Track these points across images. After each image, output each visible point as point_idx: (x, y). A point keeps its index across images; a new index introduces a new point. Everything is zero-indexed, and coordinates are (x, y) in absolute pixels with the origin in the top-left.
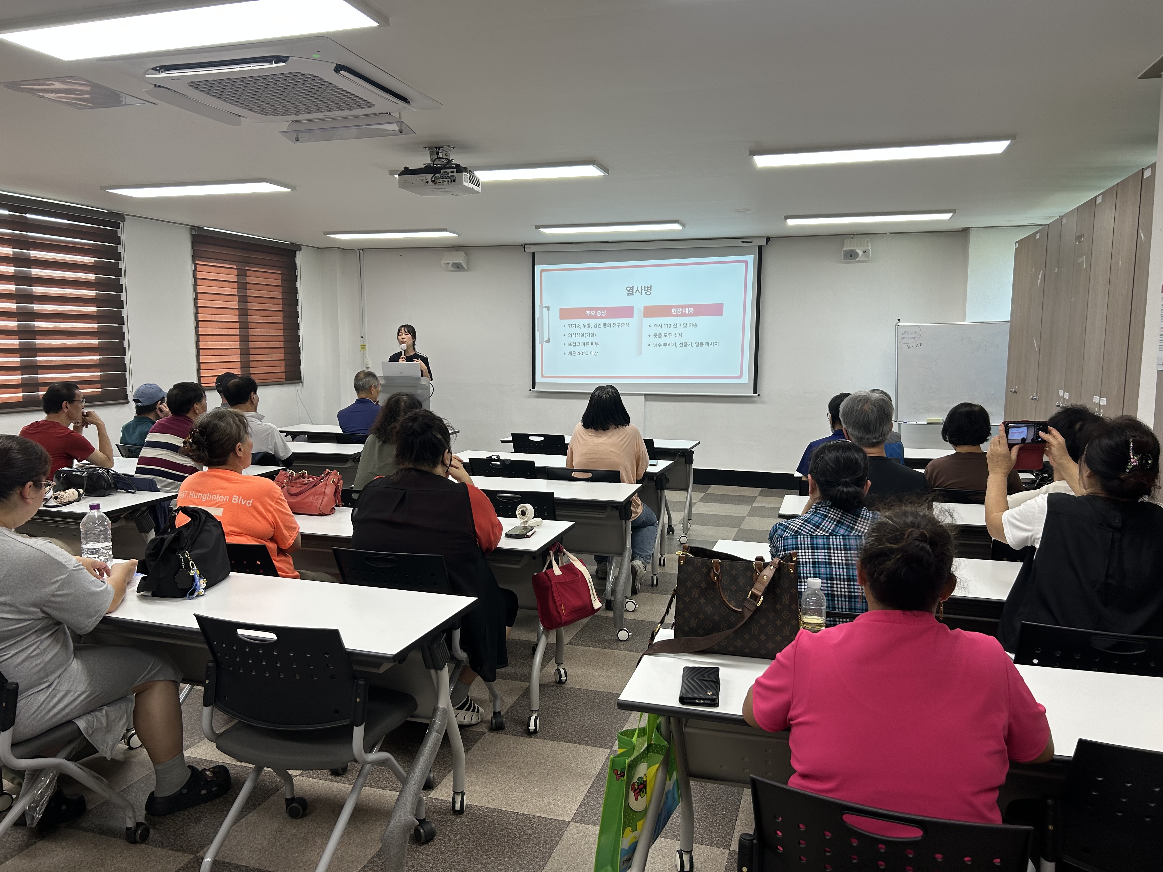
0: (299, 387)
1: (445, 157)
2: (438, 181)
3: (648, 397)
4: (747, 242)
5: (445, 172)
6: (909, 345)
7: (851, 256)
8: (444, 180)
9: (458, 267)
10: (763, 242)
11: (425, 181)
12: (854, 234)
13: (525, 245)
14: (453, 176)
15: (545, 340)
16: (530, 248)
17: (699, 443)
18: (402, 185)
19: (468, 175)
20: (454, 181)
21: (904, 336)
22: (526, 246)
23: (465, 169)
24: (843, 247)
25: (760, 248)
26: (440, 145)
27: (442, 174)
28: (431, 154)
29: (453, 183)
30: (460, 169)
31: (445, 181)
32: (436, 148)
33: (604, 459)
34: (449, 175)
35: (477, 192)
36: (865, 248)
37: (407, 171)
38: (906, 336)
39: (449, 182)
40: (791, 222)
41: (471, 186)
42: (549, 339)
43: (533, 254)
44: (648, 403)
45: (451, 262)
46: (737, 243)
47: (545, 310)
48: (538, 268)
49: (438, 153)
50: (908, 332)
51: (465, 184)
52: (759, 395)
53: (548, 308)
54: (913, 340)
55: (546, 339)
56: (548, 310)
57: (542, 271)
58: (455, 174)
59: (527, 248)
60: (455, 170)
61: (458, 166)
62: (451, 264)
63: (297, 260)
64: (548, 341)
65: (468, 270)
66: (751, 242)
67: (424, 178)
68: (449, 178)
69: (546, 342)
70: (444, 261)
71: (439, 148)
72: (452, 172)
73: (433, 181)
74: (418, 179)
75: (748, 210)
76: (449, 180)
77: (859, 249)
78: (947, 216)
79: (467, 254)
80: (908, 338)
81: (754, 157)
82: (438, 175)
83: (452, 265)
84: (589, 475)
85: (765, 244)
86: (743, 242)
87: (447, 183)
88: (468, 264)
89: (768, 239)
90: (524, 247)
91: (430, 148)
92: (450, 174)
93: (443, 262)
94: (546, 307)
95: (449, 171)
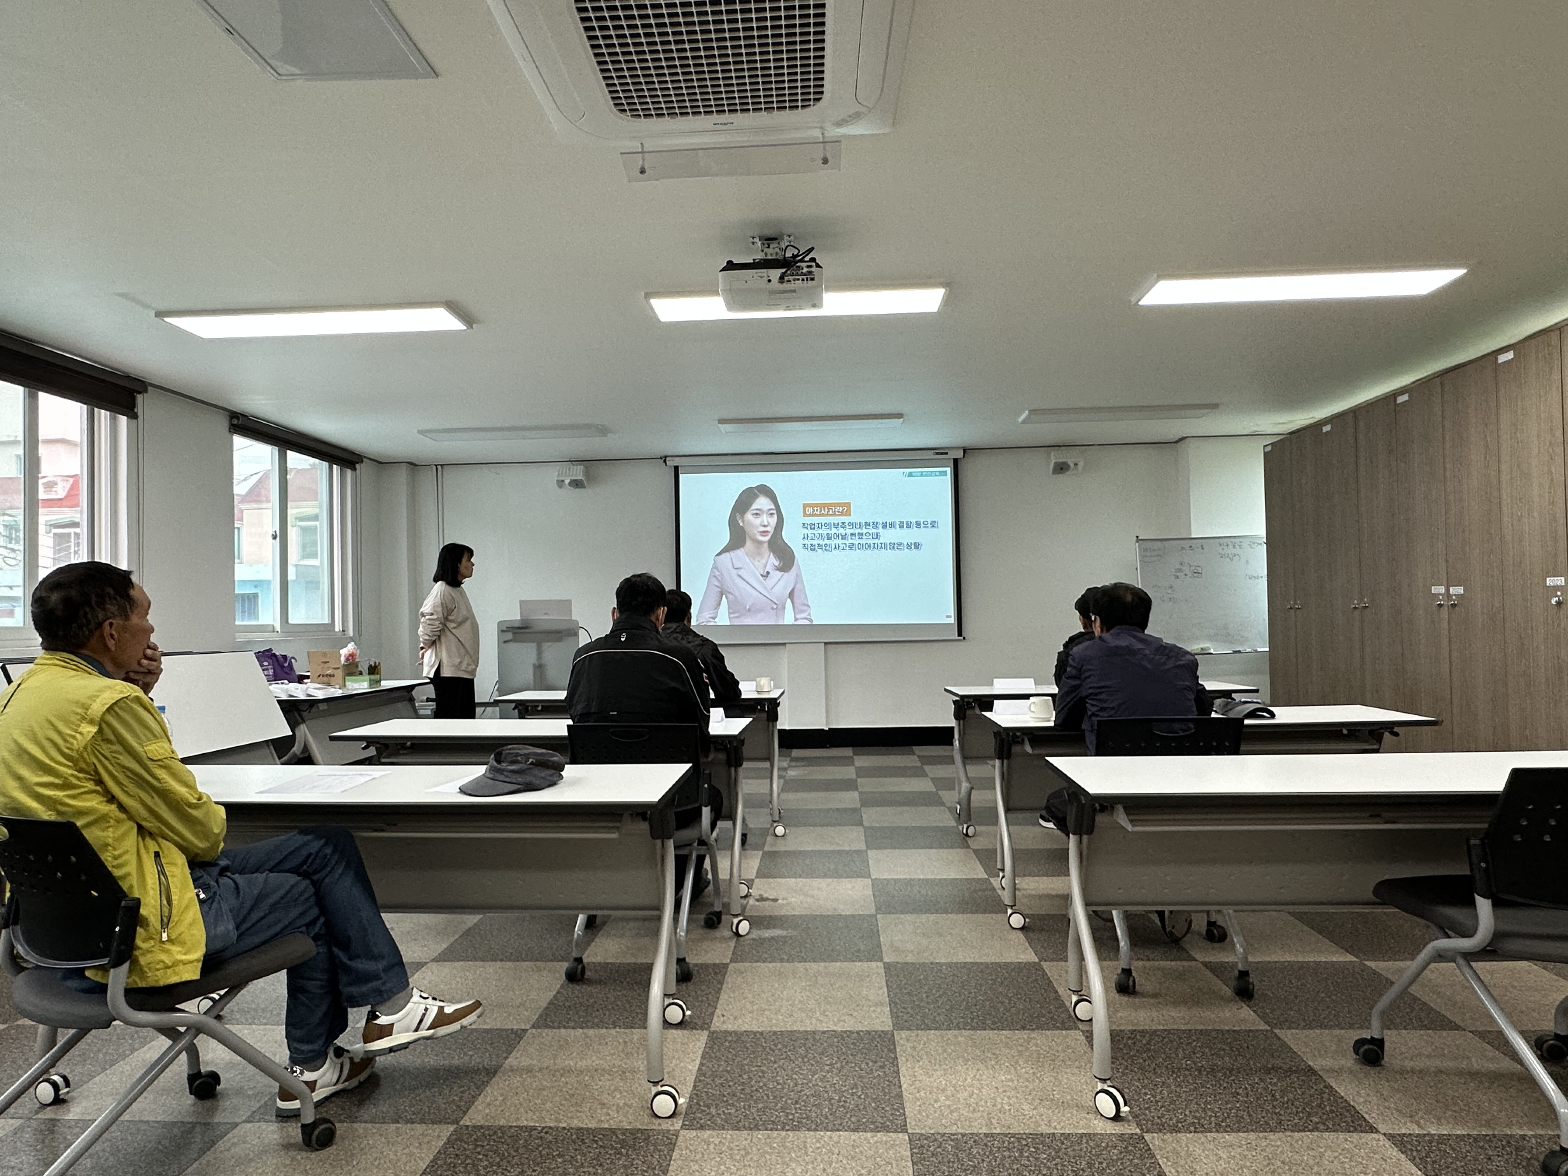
2: (787, 278)
4: (942, 454)
5: (799, 267)
7: (1061, 468)
8: (796, 277)
9: (576, 485)
10: (960, 454)
11: (766, 279)
12: (1059, 446)
14: (810, 273)
16: (672, 460)
20: (812, 279)
22: (665, 459)
24: (1052, 459)
25: (956, 461)
26: (773, 234)
27: (793, 270)
29: (810, 282)
31: (798, 280)
32: (768, 240)
34: (804, 272)
37: (730, 266)
38: (1148, 553)
39: (803, 280)
43: (676, 468)
45: (568, 478)
46: (930, 455)
50: (1149, 548)
52: (964, 639)
58: (813, 269)
59: (668, 460)
60: (814, 264)
65: (589, 488)
66: (946, 453)
67: (765, 275)
68: (805, 275)
70: (557, 479)
71: (773, 240)
72: (809, 267)
73: (780, 279)
74: (752, 275)
76: (805, 277)
77: (1069, 462)
79: (588, 470)
82: (789, 270)
83: (569, 482)
85: (962, 456)
86: (937, 453)
87: (801, 281)
88: (589, 480)
89: (966, 451)
91: (760, 239)
95: (803, 265)
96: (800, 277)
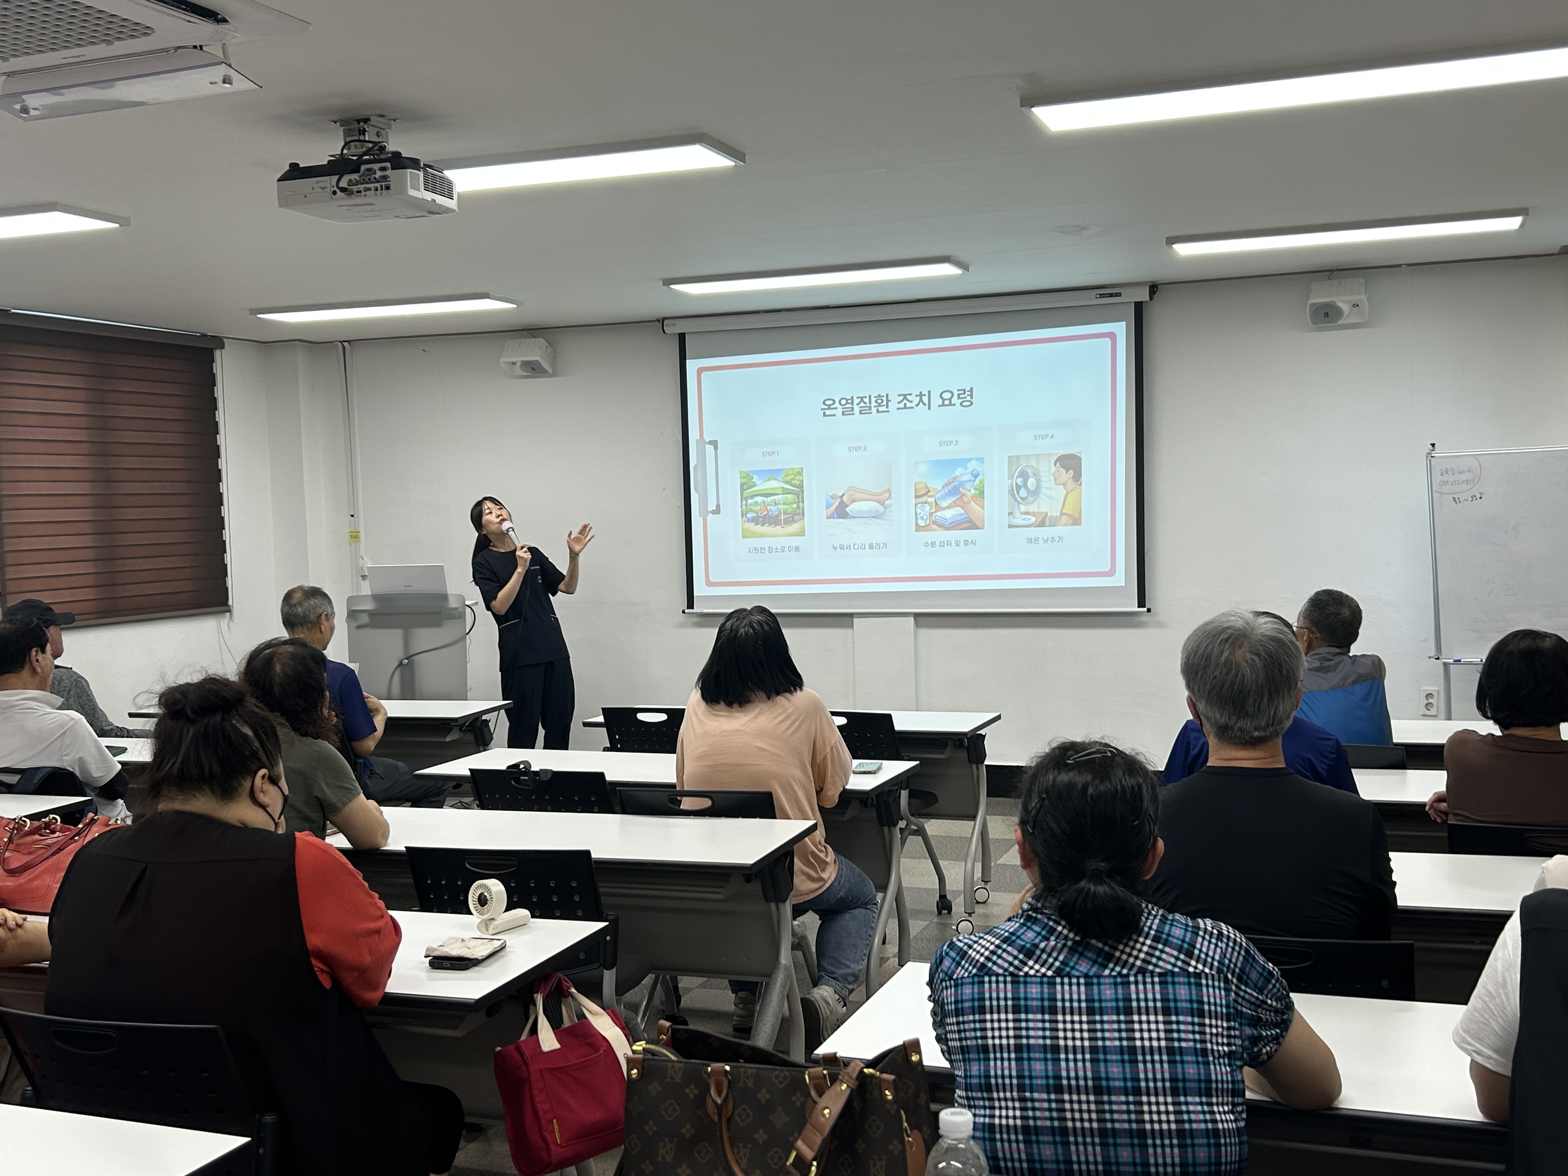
0: (224, 620)
1: (376, 139)
2: (355, 188)
3: (922, 619)
4: (1111, 295)
5: (369, 170)
6: (1456, 497)
7: (1327, 314)
8: (368, 186)
9: (533, 369)
10: (1143, 295)
11: (329, 190)
12: (1332, 271)
13: (664, 319)
14: (385, 178)
15: (710, 509)
16: (674, 325)
17: (998, 718)
18: (285, 202)
19: (421, 174)
20: (388, 188)
21: (1445, 477)
22: (665, 323)
23: (414, 163)
24: (1308, 298)
25: (1139, 307)
26: (365, 114)
27: (364, 174)
28: (347, 133)
29: (384, 192)
30: (399, 162)
31: (370, 189)
32: (358, 121)
33: (746, 765)
34: (377, 176)
35: (447, 210)
36: (1354, 298)
37: (295, 172)
38: (1450, 478)
39: (376, 189)
40: (1184, 250)
41: (429, 196)
42: (718, 506)
43: (682, 337)
44: (923, 632)
45: (519, 359)
46: (1091, 298)
47: (710, 449)
48: (692, 365)
49: (363, 132)
50: (1453, 470)
51: (412, 192)
52: (1149, 610)
53: (714, 443)
54: (1465, 487)
55: (712, 507)
56: (716, 448)
57: (700, 371)
58: (389, 172)
59: (668, 325)
60: (388, 165)
61: (397, 155)
62: (518, 365)
63: (217, 369)
64: (717, 511)
65: (554, 375)
66: (1119, 295)
67: (328, 185)
68: (378, 182)
69: (713, 512)
70: (505, 359)
71: (366, 120)
72: (383, 169)
73: (343, 190)
74: (315, 186)
75: (1084, 228)
76: (378, 185)
77: (1342, 301)
78: (1513, 223)
79: (551, 344)
80: (1454, 483)
81: (1033, 109)
82: (354, 177)
83: (521, 366)
84: (706, 803)
85: (1148, 299)
86: (1101, 296)
87: (372, 192)
88: (554, 361)
89: (1154, 289)
90: (663, 324)
91: (344, 122)
92: (379, 174)
93: (502, 360)
94: (710, 443)
95: (376, 166)
96: (371, 186)
